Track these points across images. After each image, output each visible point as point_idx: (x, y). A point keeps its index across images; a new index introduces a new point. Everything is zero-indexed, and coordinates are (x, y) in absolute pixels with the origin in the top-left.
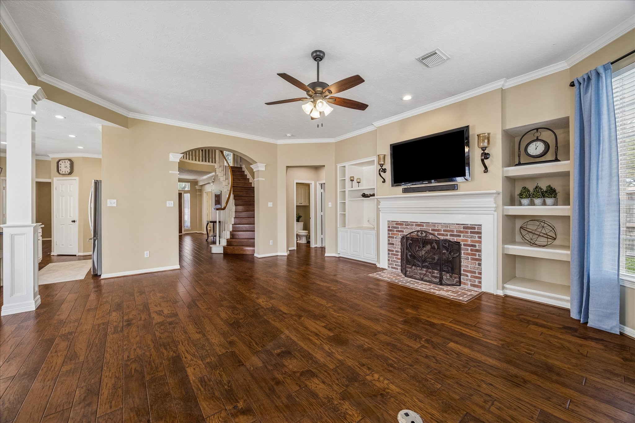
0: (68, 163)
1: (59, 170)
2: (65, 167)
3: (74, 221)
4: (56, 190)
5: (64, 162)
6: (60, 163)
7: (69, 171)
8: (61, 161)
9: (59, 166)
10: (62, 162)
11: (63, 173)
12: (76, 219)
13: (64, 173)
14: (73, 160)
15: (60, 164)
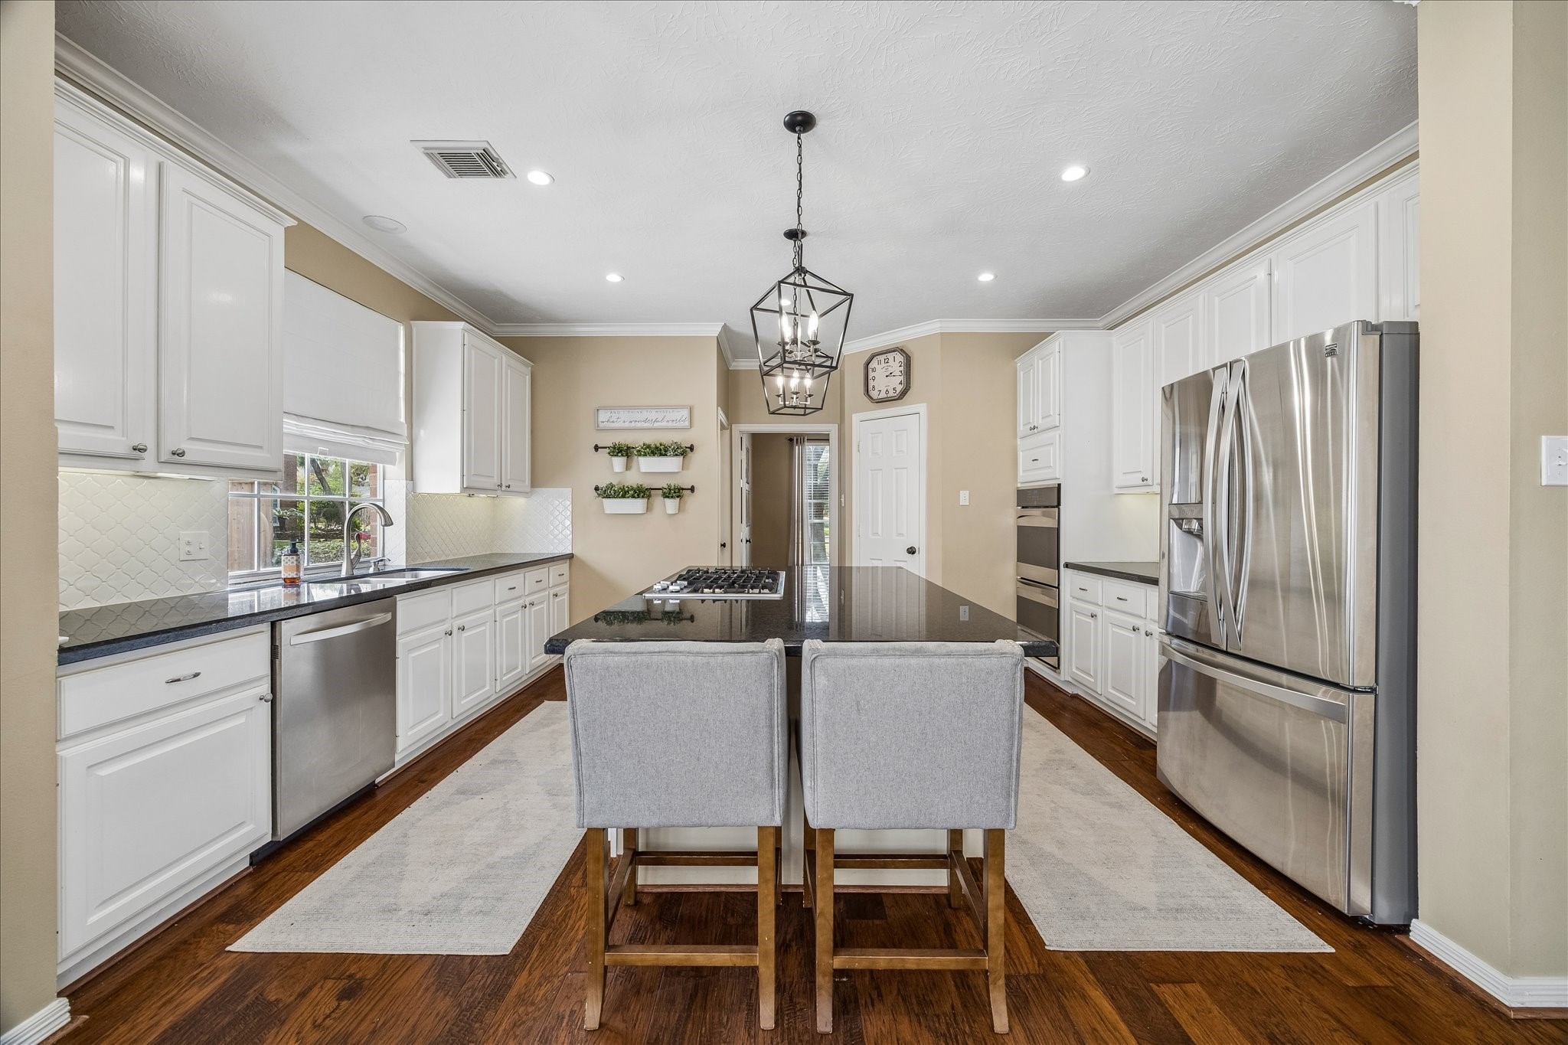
0: (896, 362)
1: (870, 387)
2: (887, 378)
3: (912, 551)
4: (859, 451)
5: (883, 361)
6: (874, 364)
7: (900, 388)
8: (875, 358)
9: (871, 374)
10: (879, 362)
11: (881, 396)
12: (920, 544)
13: (883, 395)
14: (911, 349)
15: (874, 370)
